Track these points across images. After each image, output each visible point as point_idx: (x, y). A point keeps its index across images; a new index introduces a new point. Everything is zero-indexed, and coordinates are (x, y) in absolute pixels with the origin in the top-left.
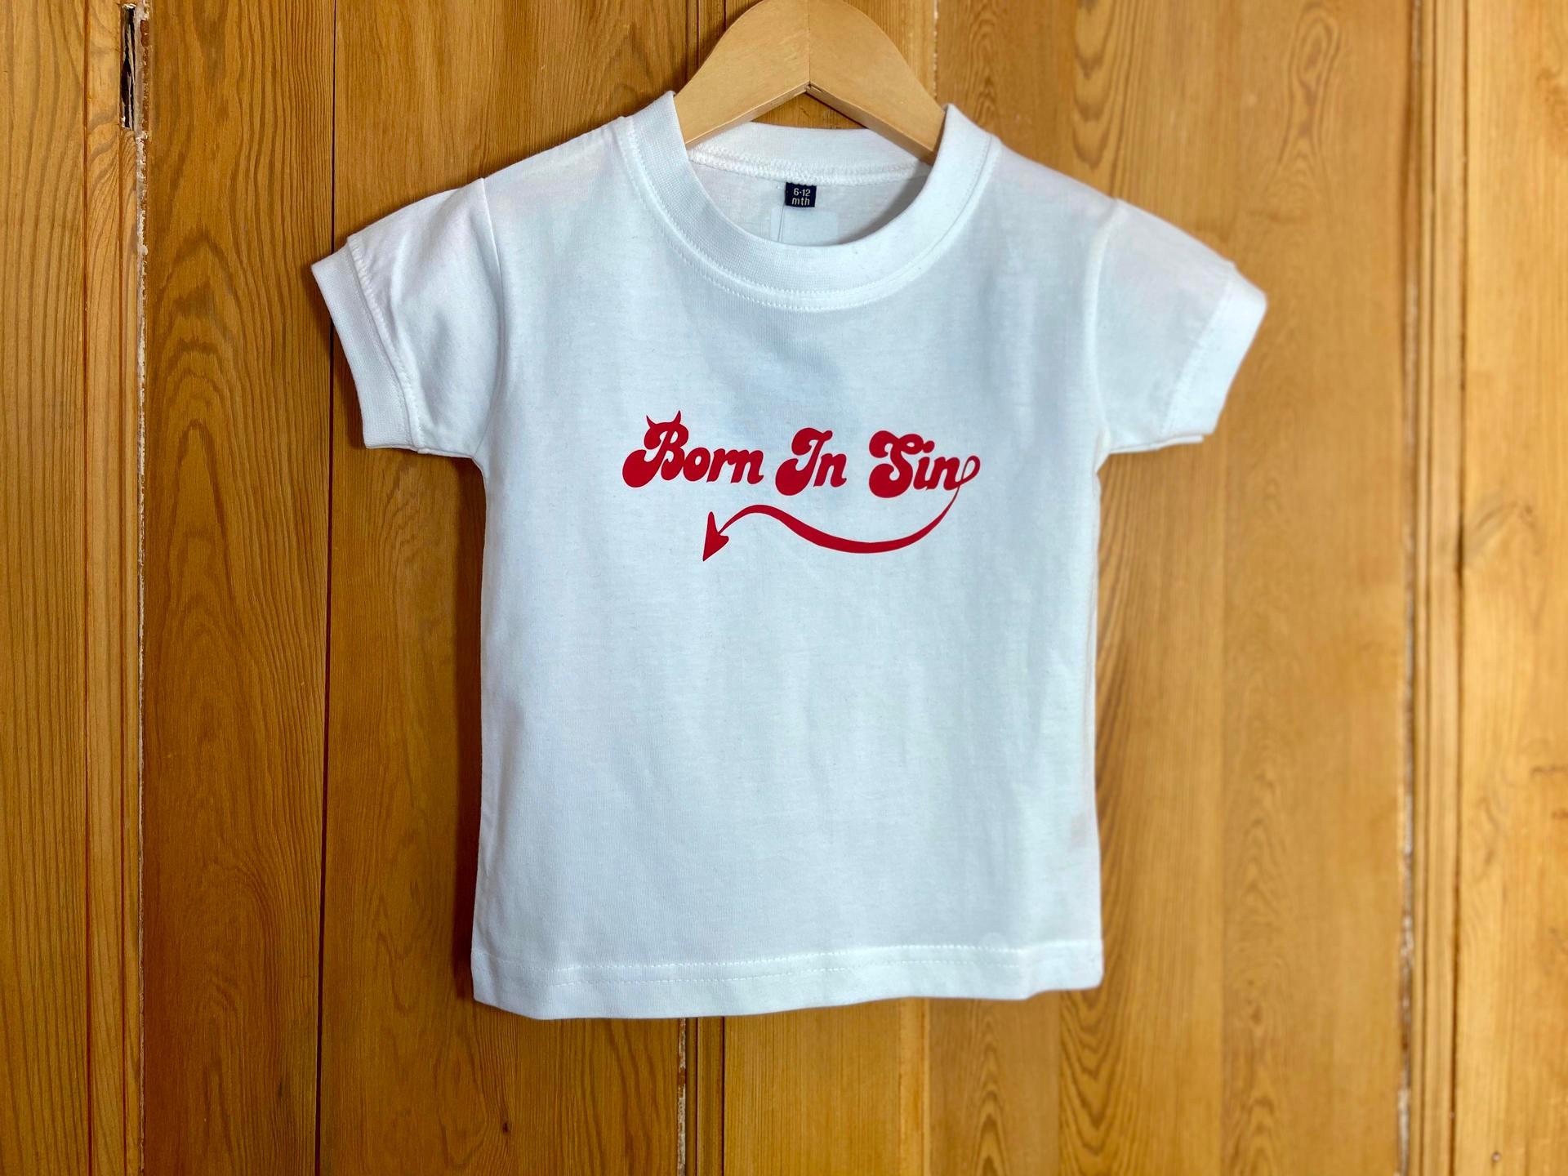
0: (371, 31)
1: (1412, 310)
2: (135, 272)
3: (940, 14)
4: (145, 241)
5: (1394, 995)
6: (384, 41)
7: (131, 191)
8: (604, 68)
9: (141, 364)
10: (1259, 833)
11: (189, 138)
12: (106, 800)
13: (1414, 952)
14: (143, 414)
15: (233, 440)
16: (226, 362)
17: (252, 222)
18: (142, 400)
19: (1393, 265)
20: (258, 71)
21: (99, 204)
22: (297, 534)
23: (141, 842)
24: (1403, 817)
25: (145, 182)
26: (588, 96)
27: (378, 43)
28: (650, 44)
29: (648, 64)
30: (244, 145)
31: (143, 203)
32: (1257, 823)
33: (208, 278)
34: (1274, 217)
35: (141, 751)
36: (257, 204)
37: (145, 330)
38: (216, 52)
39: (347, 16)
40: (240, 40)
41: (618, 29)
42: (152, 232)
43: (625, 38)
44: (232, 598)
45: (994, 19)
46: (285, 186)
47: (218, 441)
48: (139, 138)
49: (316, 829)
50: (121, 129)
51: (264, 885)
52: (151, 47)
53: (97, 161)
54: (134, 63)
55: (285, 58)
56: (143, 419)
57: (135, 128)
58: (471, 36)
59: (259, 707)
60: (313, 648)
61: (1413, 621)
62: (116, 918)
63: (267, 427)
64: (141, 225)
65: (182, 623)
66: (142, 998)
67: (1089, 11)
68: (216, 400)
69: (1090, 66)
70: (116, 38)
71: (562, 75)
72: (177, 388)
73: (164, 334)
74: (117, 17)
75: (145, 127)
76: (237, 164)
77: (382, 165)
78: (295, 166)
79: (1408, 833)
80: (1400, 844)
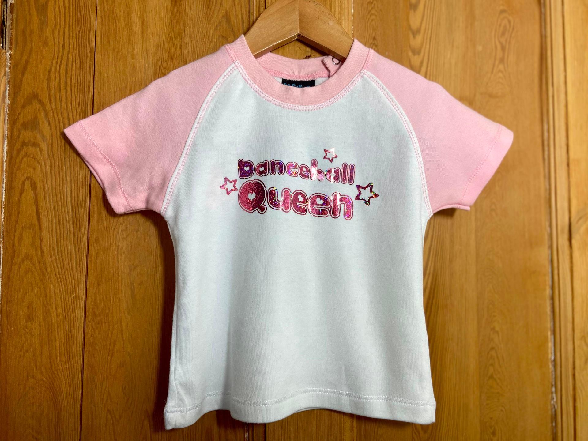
0: (113, 11)
1: (546, 134)
2: (4, 112)
3: (354, 11)
4: (9, 98)
5: (549, 420)
6: (118, 14)
7: (3, 76)
8: (214, 28)
9: (5, 152)
10: (493, 353)
11: (30, 54)
13: (557, 402)
14: (5, 174)
15: (46, 185)
16: (43, 151)
17: (57, 90)
18: (5, 168)
19: (538, 115)
20: (62, 26)
22: (73, 227)
24: (550, 345)
25: (10, 72)
26: (207, 40)
27: (116, 15)
28: (234, 19)
29: (232, 27)
30: (55, 57)
31: (9, 81)
32: (493, 348)
33: (37, 114)
34: (491, 96)
36: (60, 82)
37: (7, 136)
38: (44, 18)
39: (102, 4)
40: (55, 12)
41: (220, 13)
42: (12, 95)
43: (223, 16)
44: (42, 256)
45: (376, 13)
46: (73, 74)
47: (38, 186)
48: (8, 54)
49: (79, 362)
51: (55, 388)
52: (15, 15)
54: (7, 21)
55: (74, 20)
56: (5, 176)
57: (6, 50)
58: (156, 14)
59: (54, 306)
60: (79, 279)
61: (552, 261)
63: (61, 180)
64: (7, 91)
65: (19, 267)
67: (415, 11)
68: (38, 168)
69: (416, 33)
71: (196, 31)
72: (21, 162)
73: (16, 138)
75: (11, 49)
76: (51, 65)
77: (116, 66)
78: (77, 66)
79: (553, 351)
80: (550, 356)
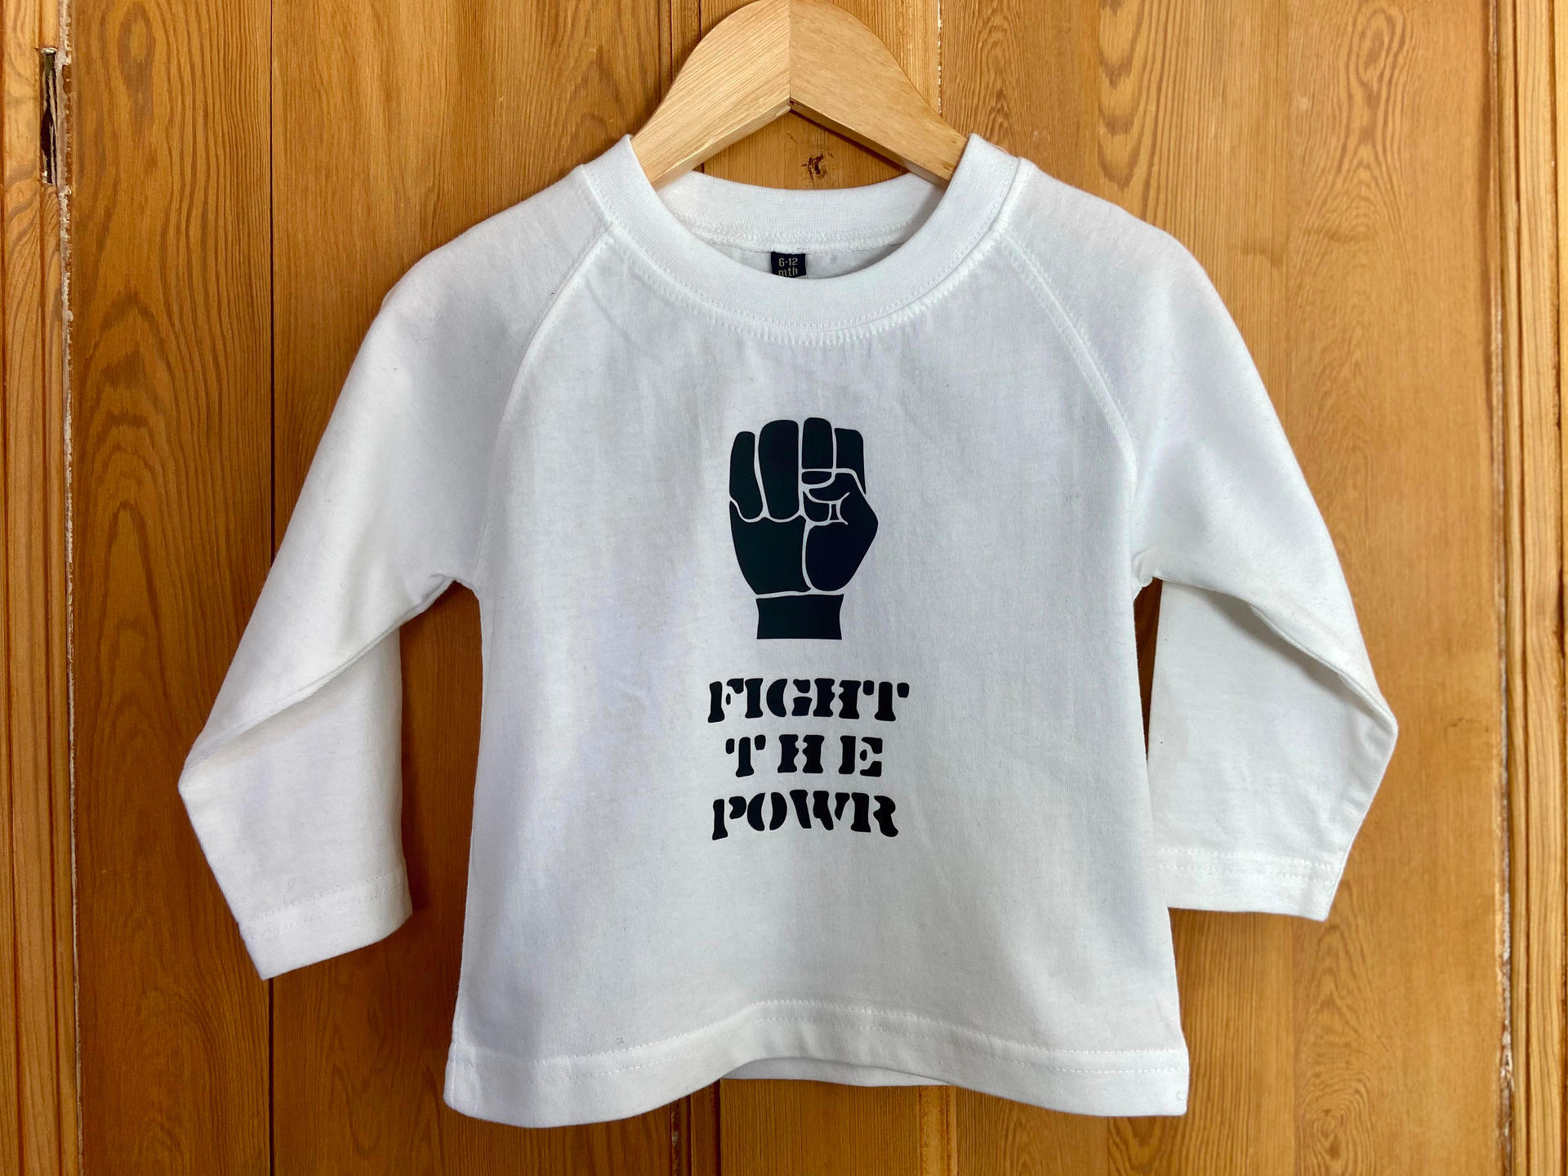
0: (311, 68)
1: (1496, 337)
2: (60, 342)
3: (943, 22)
4: (69, 306)
5: (1493, 1122)
6: (325, 77)
7: (53, 253)
8: (568, 96)
9: (68, 441)
11: (115, 193)
12: (36, 924)
13: (1514, 1074)
14: (70, 495)
15: (167, 522)
16: (157, 435)
17: (184, 281)
18: (69, 480)
19: (1473, 286)
20: (189, 114)
21: (18, 268)
23: (76, 966)
24: (1500, 919)
25: (70, 242)
26: (552, 128)
27: (318, 79)
28: (620, 70)
29: (617, 91)
30: (175, 197)
31: (68, 264)
33: (138, 343)
34: (1333, 236)
35: (74, 866)
36: (189, 261)
37: (71, 403)
38: (144, 97)
39: (284, 51)
40: (169, 82)
41: (583, 52)
42: (77, 295)
43: (591, 63)
44: (166, 696)
46: (219, 240)
47: (150, 523)
48: (62, 194)
50: (42, 185)
51: (207, 1012)
52: (74, 95)
53: (15, 221)
54: (56, 112)
55: (217, 100)
56: (70, 501)
57: (58, 184)
58: (422, 68)
61: (1508, 691)
62: (50, 1052)
63: (203, 505)
64: (66, 289)
65: (114, 725)
66: (80, 1138)
67: (1115, 12)
68: (147, 478)
69: (1116, 73)
70: (34, 85)
71: (523, 107)
72: (105, 466)
73: (92, 407)
74: (34, 61)
76: (167, 220)
77: (325, 212)
78: (229, 218)
79: (1507, 936)
80: (1498, 949)
